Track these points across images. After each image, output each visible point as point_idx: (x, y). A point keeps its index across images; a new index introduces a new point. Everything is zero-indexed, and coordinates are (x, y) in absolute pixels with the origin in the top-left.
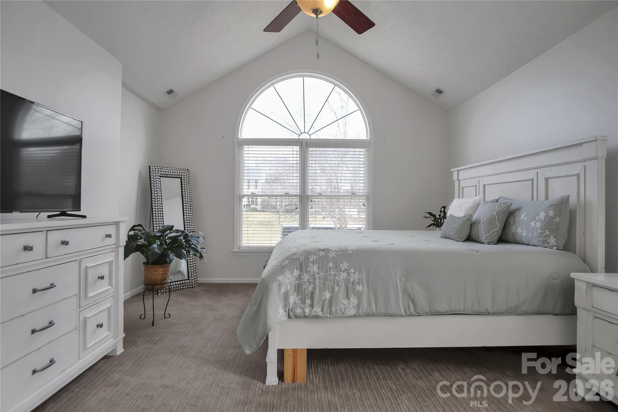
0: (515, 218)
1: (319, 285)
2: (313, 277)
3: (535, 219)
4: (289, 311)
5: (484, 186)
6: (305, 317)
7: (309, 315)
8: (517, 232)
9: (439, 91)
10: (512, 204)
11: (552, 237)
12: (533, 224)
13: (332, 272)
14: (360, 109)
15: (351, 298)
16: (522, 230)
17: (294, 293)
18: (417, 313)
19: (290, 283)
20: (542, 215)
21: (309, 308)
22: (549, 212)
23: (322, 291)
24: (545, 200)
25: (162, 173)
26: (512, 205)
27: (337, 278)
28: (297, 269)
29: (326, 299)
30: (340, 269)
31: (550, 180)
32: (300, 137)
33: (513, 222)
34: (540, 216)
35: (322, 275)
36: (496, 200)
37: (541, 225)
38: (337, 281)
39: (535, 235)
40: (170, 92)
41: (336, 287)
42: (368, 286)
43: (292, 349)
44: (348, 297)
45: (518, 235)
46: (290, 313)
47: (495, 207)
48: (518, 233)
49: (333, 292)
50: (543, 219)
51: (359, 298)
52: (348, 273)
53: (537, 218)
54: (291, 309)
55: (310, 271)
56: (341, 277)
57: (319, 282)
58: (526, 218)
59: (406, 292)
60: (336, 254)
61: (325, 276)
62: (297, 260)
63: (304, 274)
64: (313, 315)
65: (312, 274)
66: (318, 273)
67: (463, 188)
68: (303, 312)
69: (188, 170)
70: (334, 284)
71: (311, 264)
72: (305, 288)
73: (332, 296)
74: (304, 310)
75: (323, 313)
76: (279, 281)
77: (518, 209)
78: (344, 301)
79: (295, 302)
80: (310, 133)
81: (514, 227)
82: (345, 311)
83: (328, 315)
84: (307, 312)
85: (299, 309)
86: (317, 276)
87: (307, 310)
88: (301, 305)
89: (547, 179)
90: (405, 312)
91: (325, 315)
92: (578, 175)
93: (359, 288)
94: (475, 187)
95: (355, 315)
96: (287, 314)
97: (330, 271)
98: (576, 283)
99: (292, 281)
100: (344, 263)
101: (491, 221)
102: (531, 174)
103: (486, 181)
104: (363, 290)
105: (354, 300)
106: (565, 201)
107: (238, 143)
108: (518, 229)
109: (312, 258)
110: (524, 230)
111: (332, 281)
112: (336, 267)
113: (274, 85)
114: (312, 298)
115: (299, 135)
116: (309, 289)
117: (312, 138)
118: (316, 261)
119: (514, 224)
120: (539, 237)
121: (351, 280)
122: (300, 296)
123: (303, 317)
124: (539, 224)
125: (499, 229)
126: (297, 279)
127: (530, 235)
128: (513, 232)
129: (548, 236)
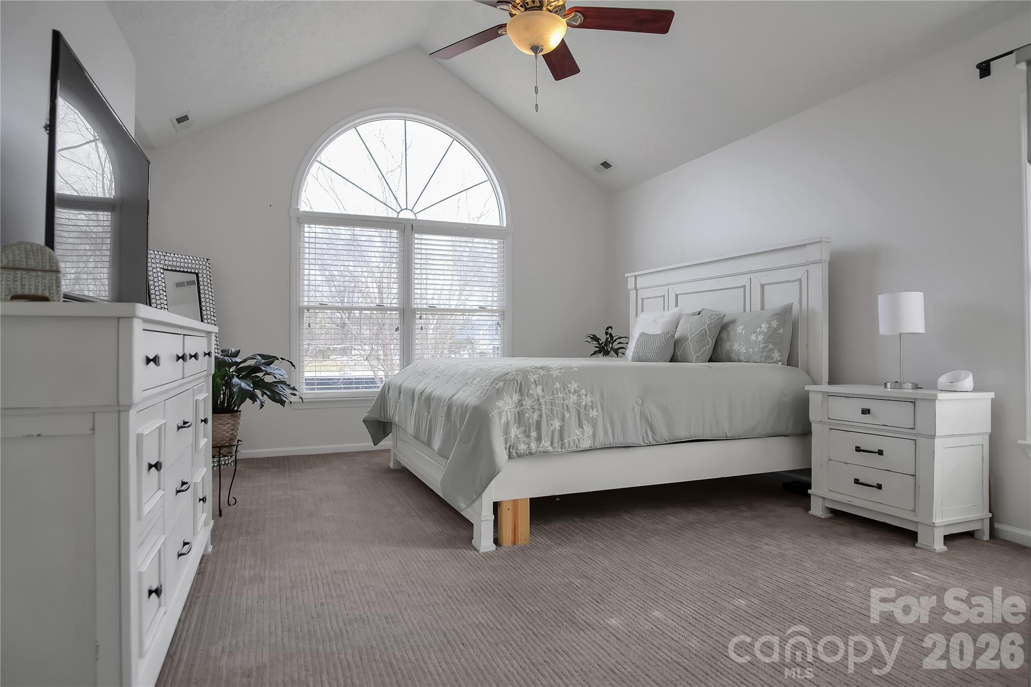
0: (730, 332)
1: (545, 412)
2: (538, 402)
3: (756, 331)
4: (509, 448)
5: (677, 296)
6: (531, 454)
7: (536, 452)
8: (734, 348)
9: (606, 165)
10: (725, 315)
11: (776, 351)
12: (753, 337)
13: (560, 395)
14: (490, 179)
15: (584, 427)
16: (739, 345)
17: (515, 424)
18: (656, 441)
19: (510, 411)
20: (764, 327)
21: (535, 442)
22: (772, 322)
23: (550, 418)
24: (761, 310)
25: (167, 262)
26: (726, 317)
27: (566, 402)
28: (516, 393)
29: (555, 429)
30: (569, 390)
31: (765, 286)
32: (401, 216)
33: (727, 337)
34: (761, 328)
35: (548, 399)
36: (698, 313)
37: (764, 338)
38: (567, 406)
39: (756, 350)
40: (182, 119)
41: (566, 413)
42: (603, 410)
43: (512, 500)
44: (580, 426)
45: (734, 352)
46: (511, 450)
47: (705, 320)
48: (735, 350)
49: (563, 419)
50: (766, 331)
51: (594, 427)
52: (578, 396)
53: (758, 330)
54: (513, 445)
55: (533, 394)
56: (571, 400)
57: (546, 408)
58: (744, 331)
59: (643, 415)
60: (560, 372)
61: (552, 401)
62: (514, 381)
63: (526, 398)
64: (540, 452)
65: (536, 398)
66: (544, 397)
67: (643, 299)
68: (528, 447)
69: (207, 260)
70: (563, 409)
71: (533, 385)
72: (528, 418)
73: (563, 425)
74: (529, 445)
75: (553, 448)
76: (499, 408)
77: (733, 322)
78: (576, 431)
79: (516, 436)
80: (415, 210)
81: (728, 344)
82: (579, 442)
83: (560, 450)
84: (533, 448)
85: (522, 444)
86: (542, 401)
87: (533, 446)
88: (525, 439)
89: (763, 286)
90: (644, 441)
91: (557, 450)
92: (800, 280)
93: (593, 413)
94: (663, 298)
95: (591, 447)
96: (508, 453)
97: (558, 394)
98: (811, 396)
99: (512, 408)
100: (573, 383)
101: (702, 337)
102: (743, 280)
103: (679, 289)
104: (597, 416)
105: (588, 429)
106: (788, 310)
107: (298, 218)
108: (734, 345)
109: (532, 378)
110: (743, 346)
111: (561, 407)
112: (564, 387)
113: (357, 128)
114: (538, 428)
115: (398, 213)
116: (533, 417)
117: (418, 218)
118: (539, 381)
119: (728, 339)
120: (762, 352)
121: (584, 404)
122: (522, 428)
123: (527, 455)
124: (760, 338)
125: (710, 347)
126: (516, 406)
127: (751, 350)
128: (728, 350)
129: (772, 350)
